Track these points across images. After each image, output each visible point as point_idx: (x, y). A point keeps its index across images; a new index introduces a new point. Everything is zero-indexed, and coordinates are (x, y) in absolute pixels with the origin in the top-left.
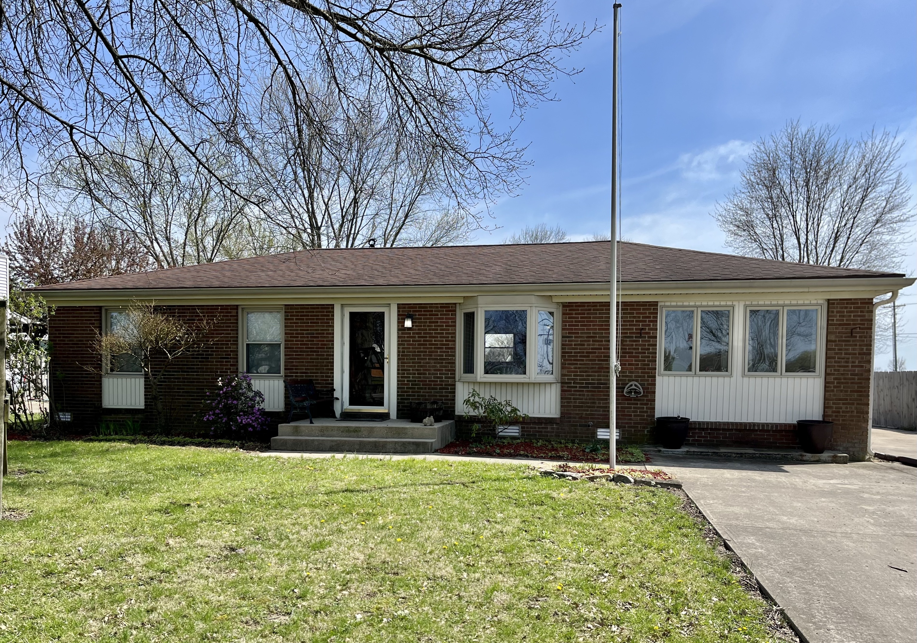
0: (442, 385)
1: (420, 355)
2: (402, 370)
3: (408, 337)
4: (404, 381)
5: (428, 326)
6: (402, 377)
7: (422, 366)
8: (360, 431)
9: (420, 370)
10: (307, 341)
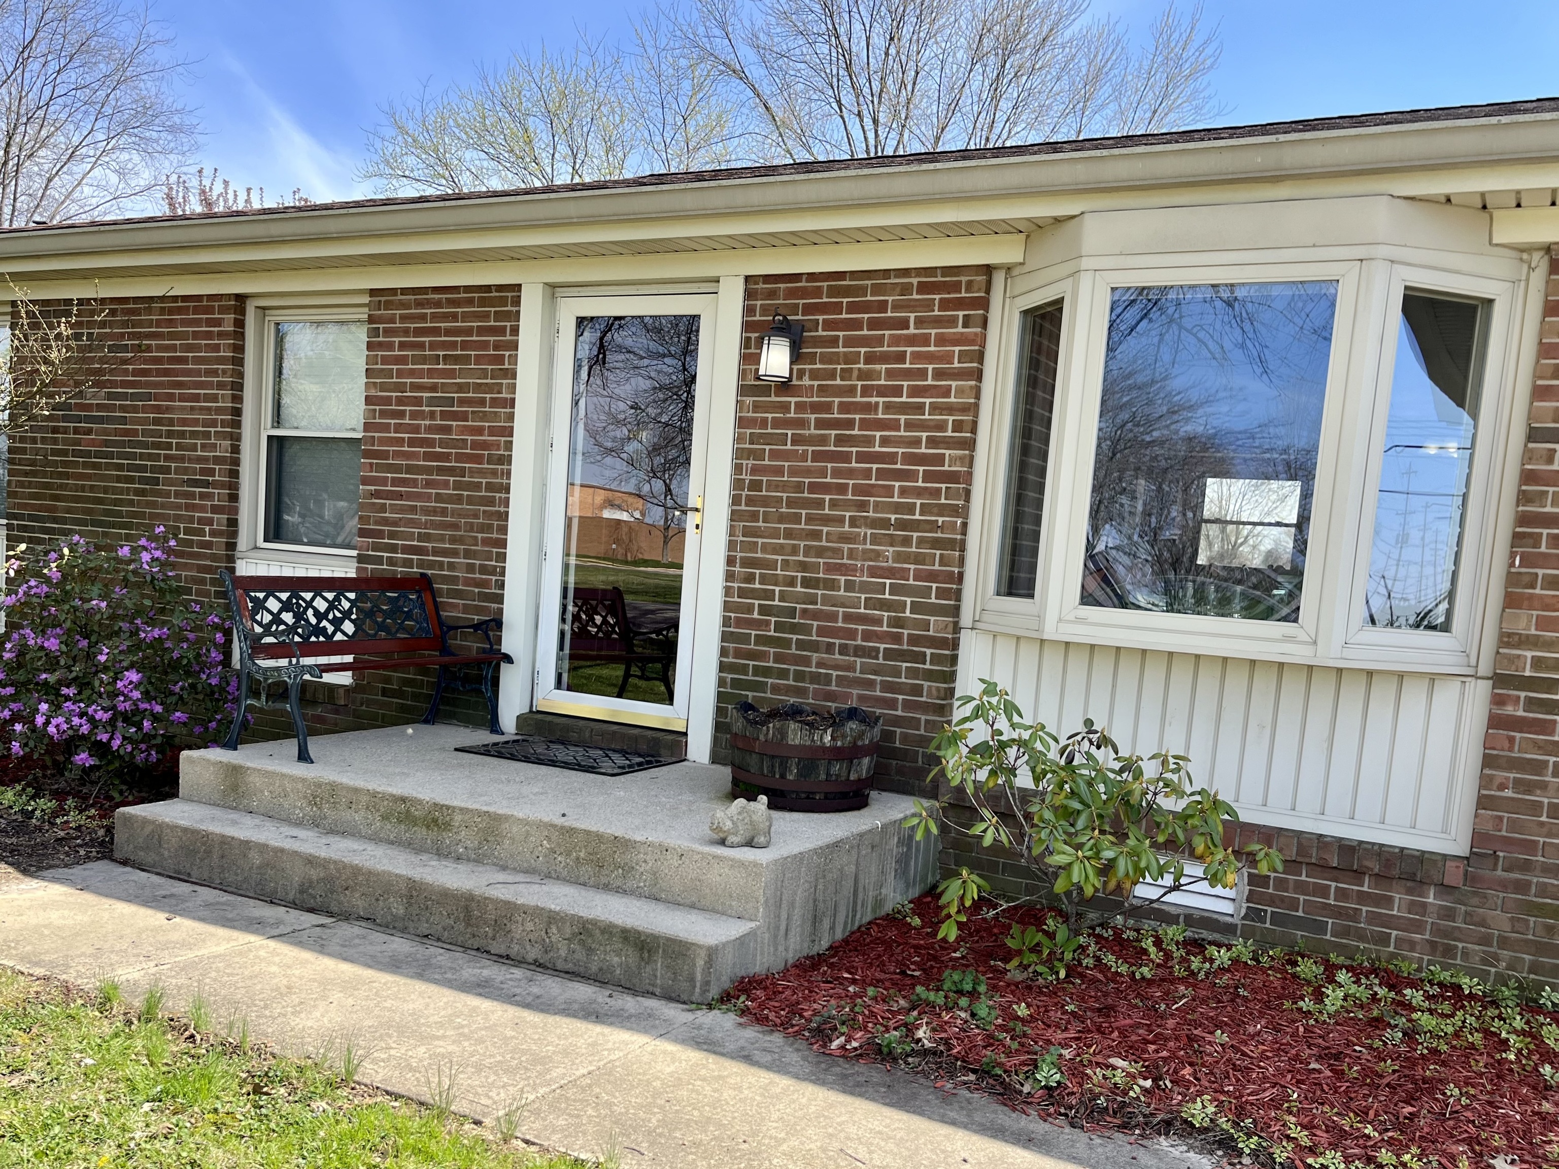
0: (897, 638)
1: (820, 504)
2: (746, 563)
3: (777, 423)
4: (749, 609)
5: (862, 375)
6: (742, 593)
7: (820, 552)
8: (447, 826)
9: (815, 567)
10: (429, 429)
